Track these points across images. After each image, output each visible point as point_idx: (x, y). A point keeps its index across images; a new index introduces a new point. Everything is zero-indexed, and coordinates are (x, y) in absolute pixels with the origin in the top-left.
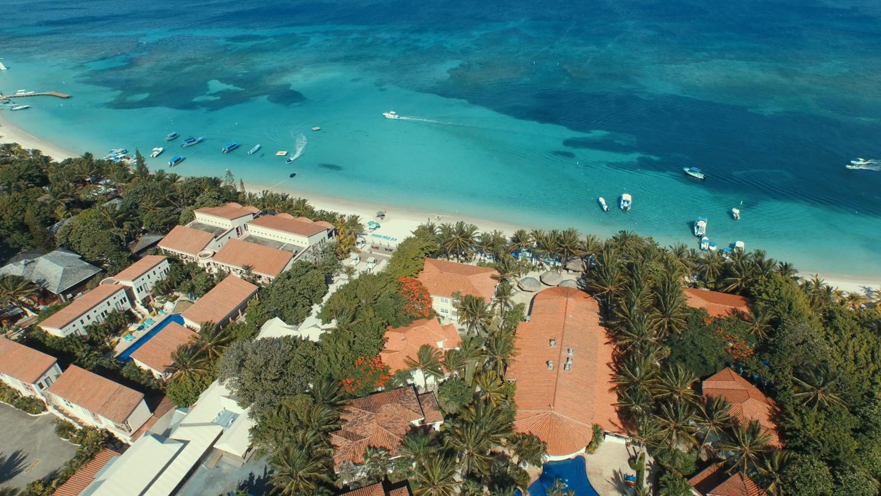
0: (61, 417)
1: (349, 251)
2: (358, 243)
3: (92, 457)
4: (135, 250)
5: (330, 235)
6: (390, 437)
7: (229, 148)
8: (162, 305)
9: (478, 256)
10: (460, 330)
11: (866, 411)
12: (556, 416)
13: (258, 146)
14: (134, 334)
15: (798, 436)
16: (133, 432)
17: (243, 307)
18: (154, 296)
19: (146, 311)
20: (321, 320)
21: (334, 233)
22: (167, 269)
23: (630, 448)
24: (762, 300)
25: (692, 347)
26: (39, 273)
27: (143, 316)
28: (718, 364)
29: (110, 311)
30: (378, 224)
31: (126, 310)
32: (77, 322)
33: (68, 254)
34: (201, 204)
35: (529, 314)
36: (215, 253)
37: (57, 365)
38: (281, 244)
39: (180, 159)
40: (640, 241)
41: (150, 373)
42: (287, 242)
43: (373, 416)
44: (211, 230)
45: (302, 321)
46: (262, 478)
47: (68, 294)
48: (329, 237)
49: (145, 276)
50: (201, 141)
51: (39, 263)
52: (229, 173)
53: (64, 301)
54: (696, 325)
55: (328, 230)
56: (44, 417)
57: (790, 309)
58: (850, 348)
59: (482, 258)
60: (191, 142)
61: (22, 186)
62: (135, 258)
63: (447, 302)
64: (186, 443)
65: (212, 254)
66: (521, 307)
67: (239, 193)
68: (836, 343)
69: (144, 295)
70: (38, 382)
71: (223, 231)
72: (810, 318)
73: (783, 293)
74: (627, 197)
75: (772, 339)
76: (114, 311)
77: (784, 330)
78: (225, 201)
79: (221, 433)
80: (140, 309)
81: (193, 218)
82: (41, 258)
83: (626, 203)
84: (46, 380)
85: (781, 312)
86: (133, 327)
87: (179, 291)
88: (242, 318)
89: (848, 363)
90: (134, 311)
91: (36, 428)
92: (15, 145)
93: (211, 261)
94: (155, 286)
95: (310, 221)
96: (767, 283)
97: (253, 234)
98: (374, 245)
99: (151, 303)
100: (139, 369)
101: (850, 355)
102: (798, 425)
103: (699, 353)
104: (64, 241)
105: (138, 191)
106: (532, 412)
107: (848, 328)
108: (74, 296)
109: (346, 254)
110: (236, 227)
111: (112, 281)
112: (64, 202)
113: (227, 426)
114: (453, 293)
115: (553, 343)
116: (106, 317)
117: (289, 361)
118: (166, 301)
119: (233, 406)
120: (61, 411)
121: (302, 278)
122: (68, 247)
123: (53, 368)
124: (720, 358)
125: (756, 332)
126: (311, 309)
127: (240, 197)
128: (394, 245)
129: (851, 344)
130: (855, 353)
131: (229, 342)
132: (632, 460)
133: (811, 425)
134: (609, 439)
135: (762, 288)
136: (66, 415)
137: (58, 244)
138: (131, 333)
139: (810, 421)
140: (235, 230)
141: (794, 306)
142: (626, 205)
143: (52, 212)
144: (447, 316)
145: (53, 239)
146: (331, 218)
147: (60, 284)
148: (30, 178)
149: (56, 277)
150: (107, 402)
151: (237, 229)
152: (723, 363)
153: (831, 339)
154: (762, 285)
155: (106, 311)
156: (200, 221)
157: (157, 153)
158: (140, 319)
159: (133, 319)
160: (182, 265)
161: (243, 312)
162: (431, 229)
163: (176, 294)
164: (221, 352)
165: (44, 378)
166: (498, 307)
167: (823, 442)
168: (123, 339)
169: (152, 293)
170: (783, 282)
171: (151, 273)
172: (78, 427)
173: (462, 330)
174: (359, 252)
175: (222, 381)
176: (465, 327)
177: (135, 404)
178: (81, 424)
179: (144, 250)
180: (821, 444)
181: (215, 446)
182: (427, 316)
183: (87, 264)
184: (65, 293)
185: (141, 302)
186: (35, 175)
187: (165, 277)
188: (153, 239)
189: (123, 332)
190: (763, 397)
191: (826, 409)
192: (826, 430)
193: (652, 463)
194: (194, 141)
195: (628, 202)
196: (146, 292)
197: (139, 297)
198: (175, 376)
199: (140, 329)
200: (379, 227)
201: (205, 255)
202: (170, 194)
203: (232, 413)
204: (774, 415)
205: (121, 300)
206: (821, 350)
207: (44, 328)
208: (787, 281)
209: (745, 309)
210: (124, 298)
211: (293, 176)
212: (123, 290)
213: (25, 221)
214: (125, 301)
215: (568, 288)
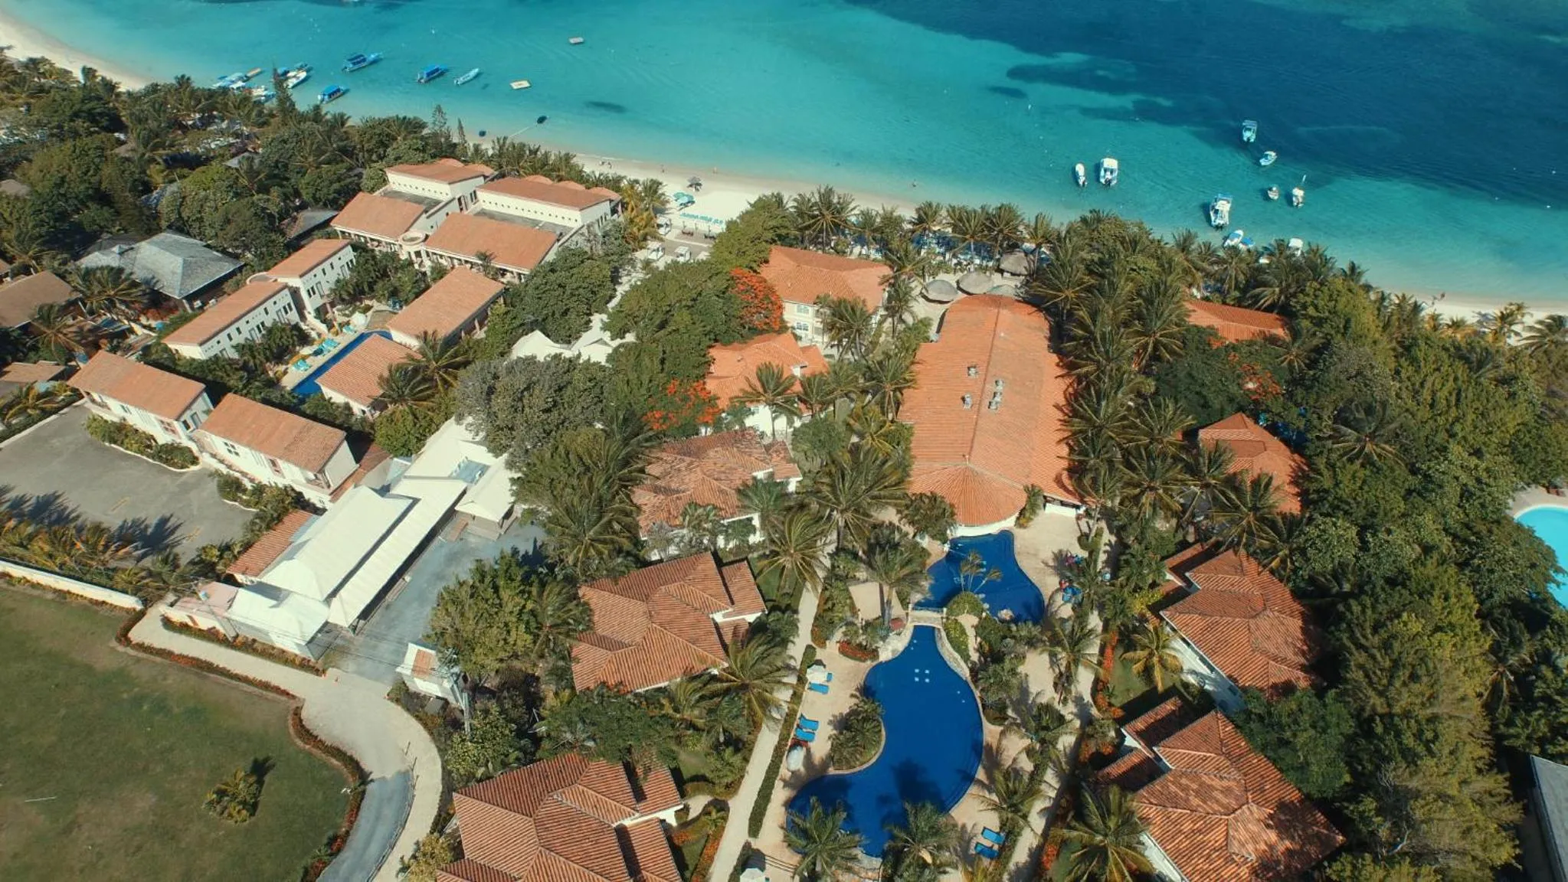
0: (224, 470)
1: (645, 239)
2: (659, 226)
3: (279, 519)
4: (293, 233)
5: (614, 211)
6: (721, 491)
7: (428, 75)
8: (347, 319)
9: (857, 250)
10: (827, 356)
11: (1429, 468)
12: (972, 471)
13: (477, 70)
14: (308, 361)
15: (1326, 499)
16: (333, 487)
17: (482, 316)
18: (333, 305)
19: (323, 328)
20: (608, 334)
21: (619, 209)
22: (351, 261)
23: (1083, 523)
24: (1306, 316)
25: (1188, 381)
26: (144, 268)
27: (319, 335)
28: (1226, 407)
29: (268, 324)
30: (692, 197)
31: (293, 323)
32: (223, 336)
33: (183, 239)
34: (396, 159)
35: (938, 331)
36: (427, 237)
37: (205, 395)
38: (535, 223)
39: (338, 90)
40: (1123, 226)
41: (347, 407)
42: (545, 218)
43: (696, 464)
44: (418, 200)
45: (577, 339)
46: (531, 553)
47: (195, 300)
48: (613, 214)
49: (318, 271)
50: (374, 62)
51: (142, 251)
52: (439, 109)
53: (190, 311)
54: (1197, 348)
55: (611, 201)
56: (194, 472)
57: (1346, 328)
58: (1428, 385)
59: (864, 252)
60: (359, 62)
61: (81, 131)
62: (294, 246)
63: (807, 312)
64: (415, 501)
65: (422, 237)
66: (925, 323)
67: (455, 145)
68: (1409, 378)
69: (319, 302)
70: (182, 419)
71: (437, 202)
72: (1375, 342)
73: (1340, 306)
74: (1110, 163)
75: (1311, 373)
76: (275, 323)
77: (1331, 357)
78: (434, 156)
79: (464, 493)
80: (313, 325)
81: (385, 181)
82: (143, 243)
83: (1108, 173)
84: (192, 417)
85: (1333, 332)
86: (306, 351)
87: (371, 299)
88: (480, 334)
89: (1422, 407)
90: (304, 327)
91: (186, 488)
92: (43, 60)
93: (422, 248)
94: (334, 287)
95: (581, 188)
96: (1317, 293)
97: (488, 207)
98: (687, 230)
99: (329, 316)
100: (329, 403)
101: (1426, 395)
102: (1327, 484)
103: (1198, 389)
104: (174, 217)
105: (286, 137)
106: (937, 465)
107: (1432, 358)
108: (204, 304)
109: (641, 242)
110: (457, 197)
111: (266, 279)
112: (161, 156)
113: (473, 481)
114: (818, 297)
115: (973, 370)
116: (264, 332)
117: (565, 386)
118: (353, 312)
119: (481, 455)
120: (222, 461)
121: (575, 270)
122: (181, 227)
123: (200, 400)
124: (1231, 400)
125: (1290, 363)
126: (590, 321)
127: (458, 152)
128: (718, 229)
129: (1430, 380)
130: (1434, 393)
131: (466, 364)
132: (1083, 539)
133: (1346, 482)
134: (1052, 509)
135: (1309, 300)
136: (229, 467)
137: (164, 224)
138: (304, 358)
139: (1345, 478)
140: (456, 201)
141: (1353, 325)
142: (1109, 176)
143: (144, 172)
144: (806, 335)
145: (156, 216)
146: (614, 184)
147: (182, 284)
148: (92, 117)
149: (174, 273)
150: (292, 443)
151: (459, 199)
152: (1236, 406)
153: (1403, 371)
154: (1308, 295)
155: (263, 323)
156: (396, 188)
157: (295, 81)
158: (314, 340)
159: (304, 339)
160: (374, 257)
161: (481, 325)
162: (779, 200)
163: (367, 302)
164: (455, 378)
165: (188, 413)
166: (888, 324)
167: (1358, 503)
168: (292, 369)
169: (330, 300)
170: (1344, 291)
171: (326, 265)
172: (249, 485)
173: (831, 356)
174: (661, 240)
175: (460, 418)
176: (834, 351)
177: (335, 446)
178: (252, 480)
179: (307, 235)
180: (1355, 505)
181: (457, 508)
182: (777, 328)
183: (220, 255)
184: (191, 298)
185: (313, 314)
186: (98, 110)
187: (348, 274)
188: (321, 216)
189: (291, 358)
190: (1288, 453)
191: (1373, 464)
192: (1366, 488)
193: (1113, 542)
194: (364, 60)
195: (1112, 172)
196: (322, 296)
197: (310, 305)
198: (387, 412)
199: (317, 353)
200: (693, 202)
201: (412, 240)
202: (341, 144)
203: (478, 464)
204: (1297, 476)
205: (284, 308)
206: (1382, 385)
207: (172, 346)
208: (1350, 290)
209: (1280, 332)
210: (289, 305)
211: (541, 120)
212: (286, 291)
213: (103, 187)
214: (291, 309)
215: (1001, 297)
